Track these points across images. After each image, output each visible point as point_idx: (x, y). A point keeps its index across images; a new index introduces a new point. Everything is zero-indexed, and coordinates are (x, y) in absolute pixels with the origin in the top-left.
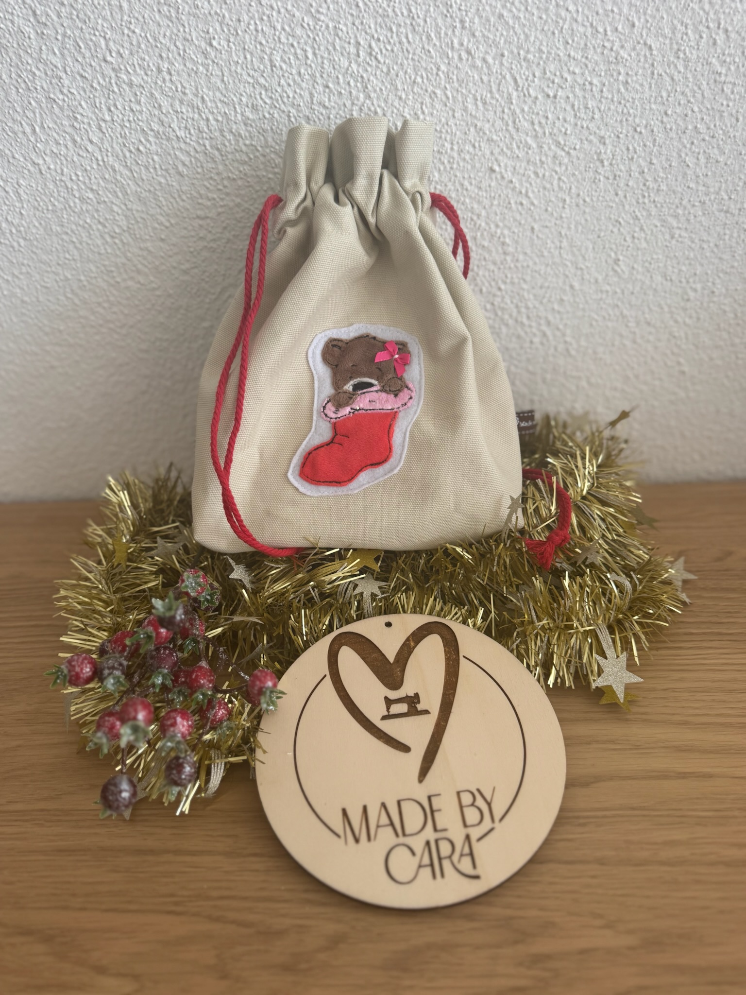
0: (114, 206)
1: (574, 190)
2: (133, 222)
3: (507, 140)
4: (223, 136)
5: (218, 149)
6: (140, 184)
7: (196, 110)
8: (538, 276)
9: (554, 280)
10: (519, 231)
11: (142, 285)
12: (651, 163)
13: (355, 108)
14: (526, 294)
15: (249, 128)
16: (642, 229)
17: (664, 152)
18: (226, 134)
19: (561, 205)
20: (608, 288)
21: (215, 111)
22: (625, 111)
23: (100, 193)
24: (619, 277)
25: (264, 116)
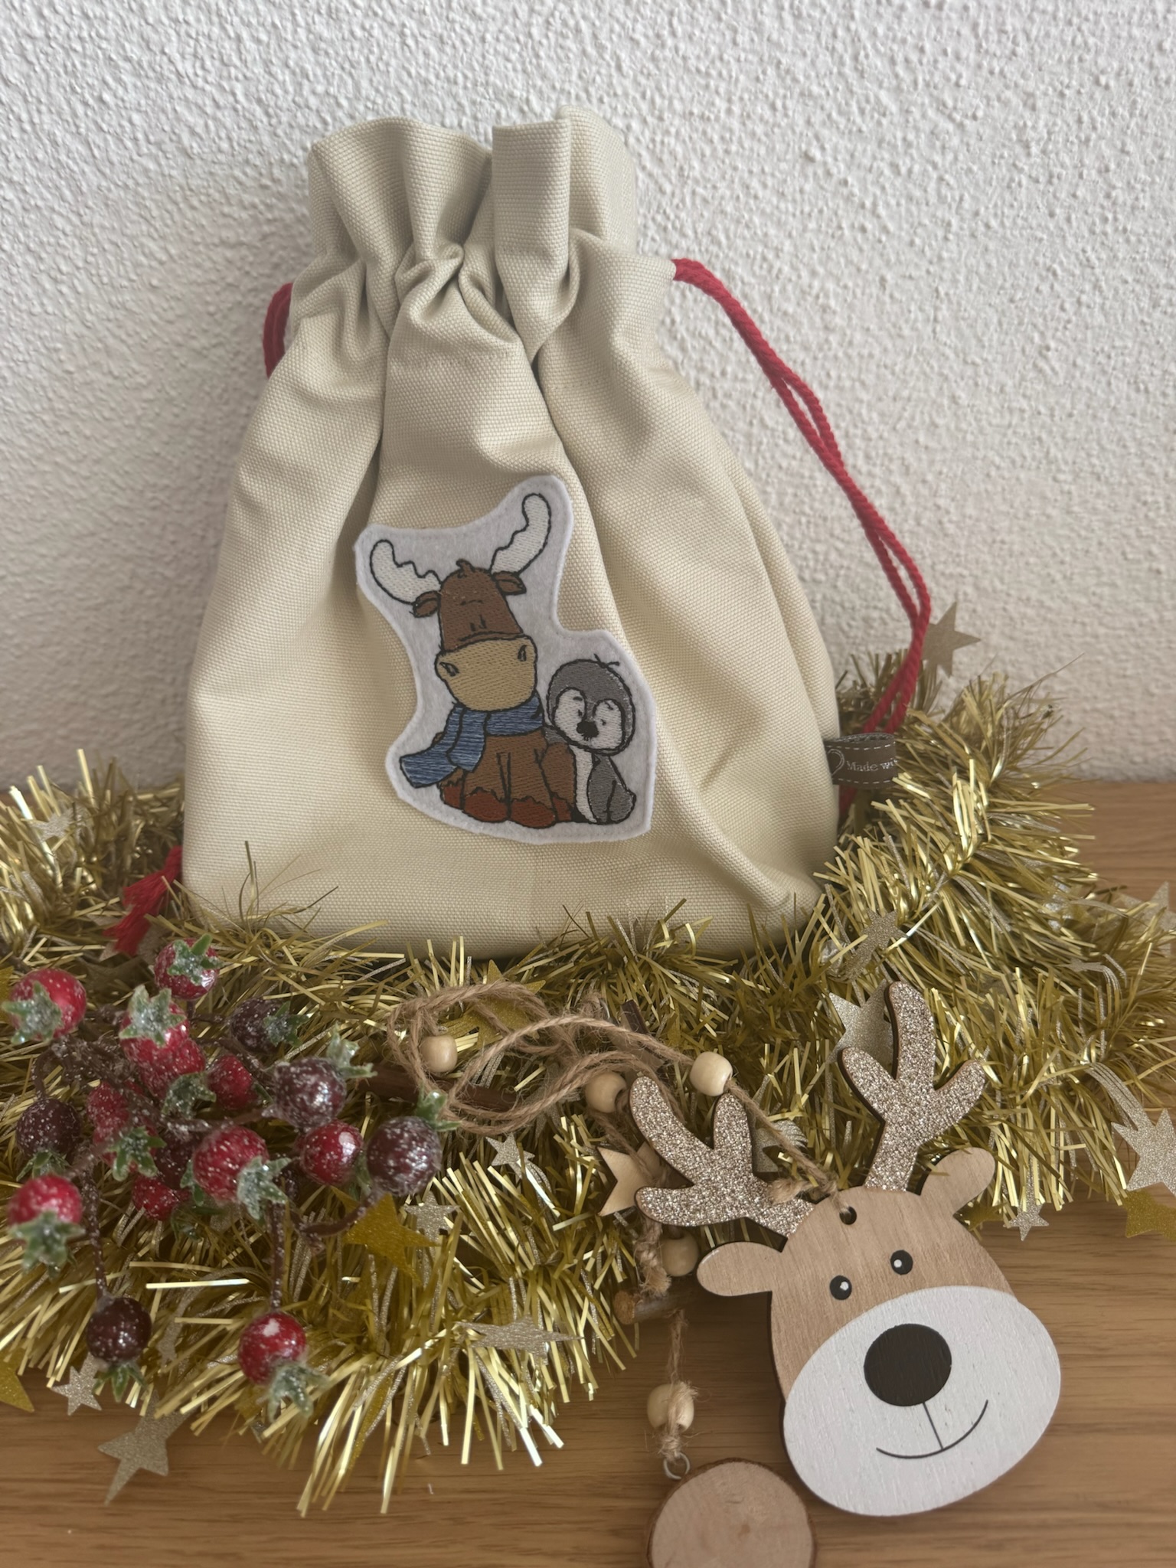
0: (55, 216)
1: (966, 205)
2: (95, 251)
3: (839, 95)
4: (270, 74)
5: (259, 101)
6: (107, 171)
7: (215, 19)
8: (890, 377)
9: (921, 385)
10: (857, 285)
11: (116, 378)
12: (1123, 151)
13: (538, 20)
14: (864, 411)
15: (322, 59)
16: (1096, 286)
17: (1152, 129)
18: (274, 69)
19: (940, 233)
20: (1024, 404)
21: (254, 21)
22: (1079, 40)
23: (28, 189)
24: (1046, 383)
25: (352, 33)
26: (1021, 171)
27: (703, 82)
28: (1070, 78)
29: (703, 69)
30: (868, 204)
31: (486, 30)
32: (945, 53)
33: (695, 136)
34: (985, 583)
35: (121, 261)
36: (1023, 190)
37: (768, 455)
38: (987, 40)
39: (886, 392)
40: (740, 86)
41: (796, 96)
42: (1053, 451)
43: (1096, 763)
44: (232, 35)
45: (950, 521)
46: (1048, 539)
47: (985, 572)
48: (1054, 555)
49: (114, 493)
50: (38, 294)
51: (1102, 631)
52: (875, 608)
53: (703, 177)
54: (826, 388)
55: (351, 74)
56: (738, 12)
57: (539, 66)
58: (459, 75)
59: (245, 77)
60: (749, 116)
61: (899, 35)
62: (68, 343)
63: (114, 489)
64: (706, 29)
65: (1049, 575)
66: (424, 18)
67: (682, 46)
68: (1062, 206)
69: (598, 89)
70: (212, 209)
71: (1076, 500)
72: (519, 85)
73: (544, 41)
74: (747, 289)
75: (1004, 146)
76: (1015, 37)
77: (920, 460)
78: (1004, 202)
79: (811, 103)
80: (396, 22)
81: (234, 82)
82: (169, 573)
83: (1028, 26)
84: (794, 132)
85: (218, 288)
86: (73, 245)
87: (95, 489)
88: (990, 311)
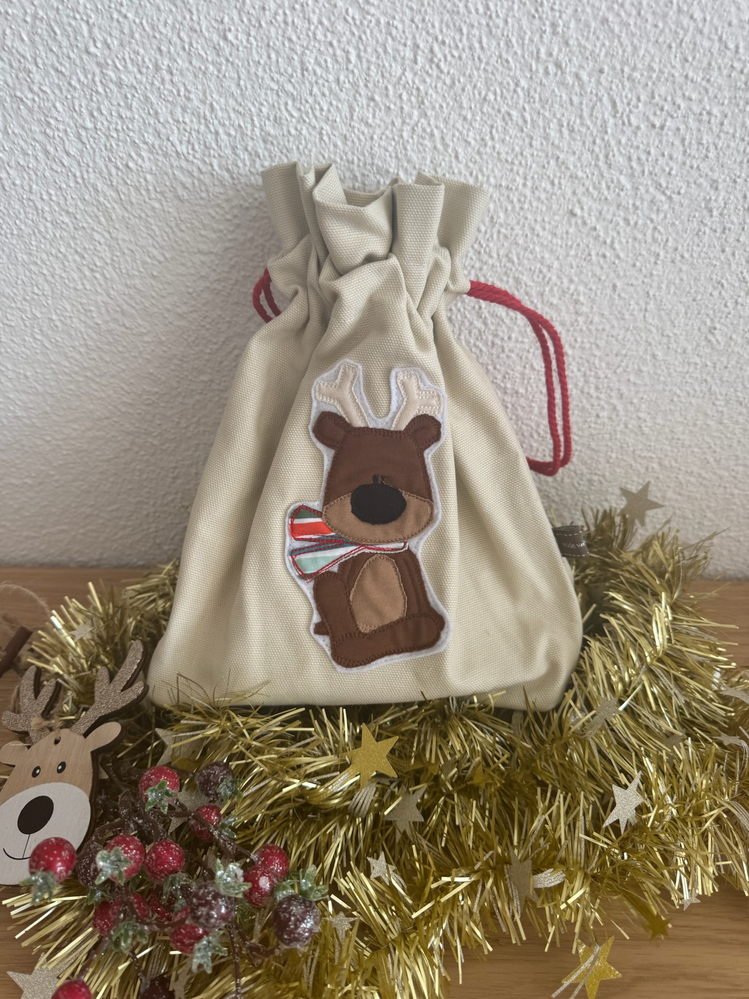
26: (706, 225)
27: (509, 167)
28: (741, 172)
29: (510, 160)
30: (608, 241)
31: (374, 133)
32: (663, 155)
33: (502, 199)
34: (666, 463)
35: (134, 260)
36: (706, 236)
37: (534, 385)
38: (690, 148)
39: (611, 351)
40: (532, 170)
41: (567, 177)
42: (714, 388)
43: (727, 567)
44: (213, 130)
45: (646, 426)
46: (708, 439)
47: (666, 456)
48: (710, 447)
49: (123, 395)
50: (81, 278)
51: (736, 492)
52: (596, 474)
53: (506, 223)
54: (574, 348)
55: (286, 156)
56: (534, 127)
57: (406, 155)
58: (355, 159)
59: (219, 155)
60: (537, 188)
61: (635, 144)
62: (98, 307)
63: (123, 392)
64: (513, 136)
65: (706, 459)
66: (335, 125)
67: (497, 146)
68: (730, 246)
69: (443, 169)
70: (194, 232)
71: (726, 416)
72: (393, 165)
73: (411, 140)
74: (528, 289)
75: (696, 210)
76: (708, 147)
77: (630, 390)
78: (693, 243)
79: (576, 182)
80: (317, 126)
81: (213, 159)
82: (156, 442)
83: (717, 141)
84: (564, 198)
85: (195, 278)
86: (105, 250)
87: (111, 392)
88: (681, 306)
